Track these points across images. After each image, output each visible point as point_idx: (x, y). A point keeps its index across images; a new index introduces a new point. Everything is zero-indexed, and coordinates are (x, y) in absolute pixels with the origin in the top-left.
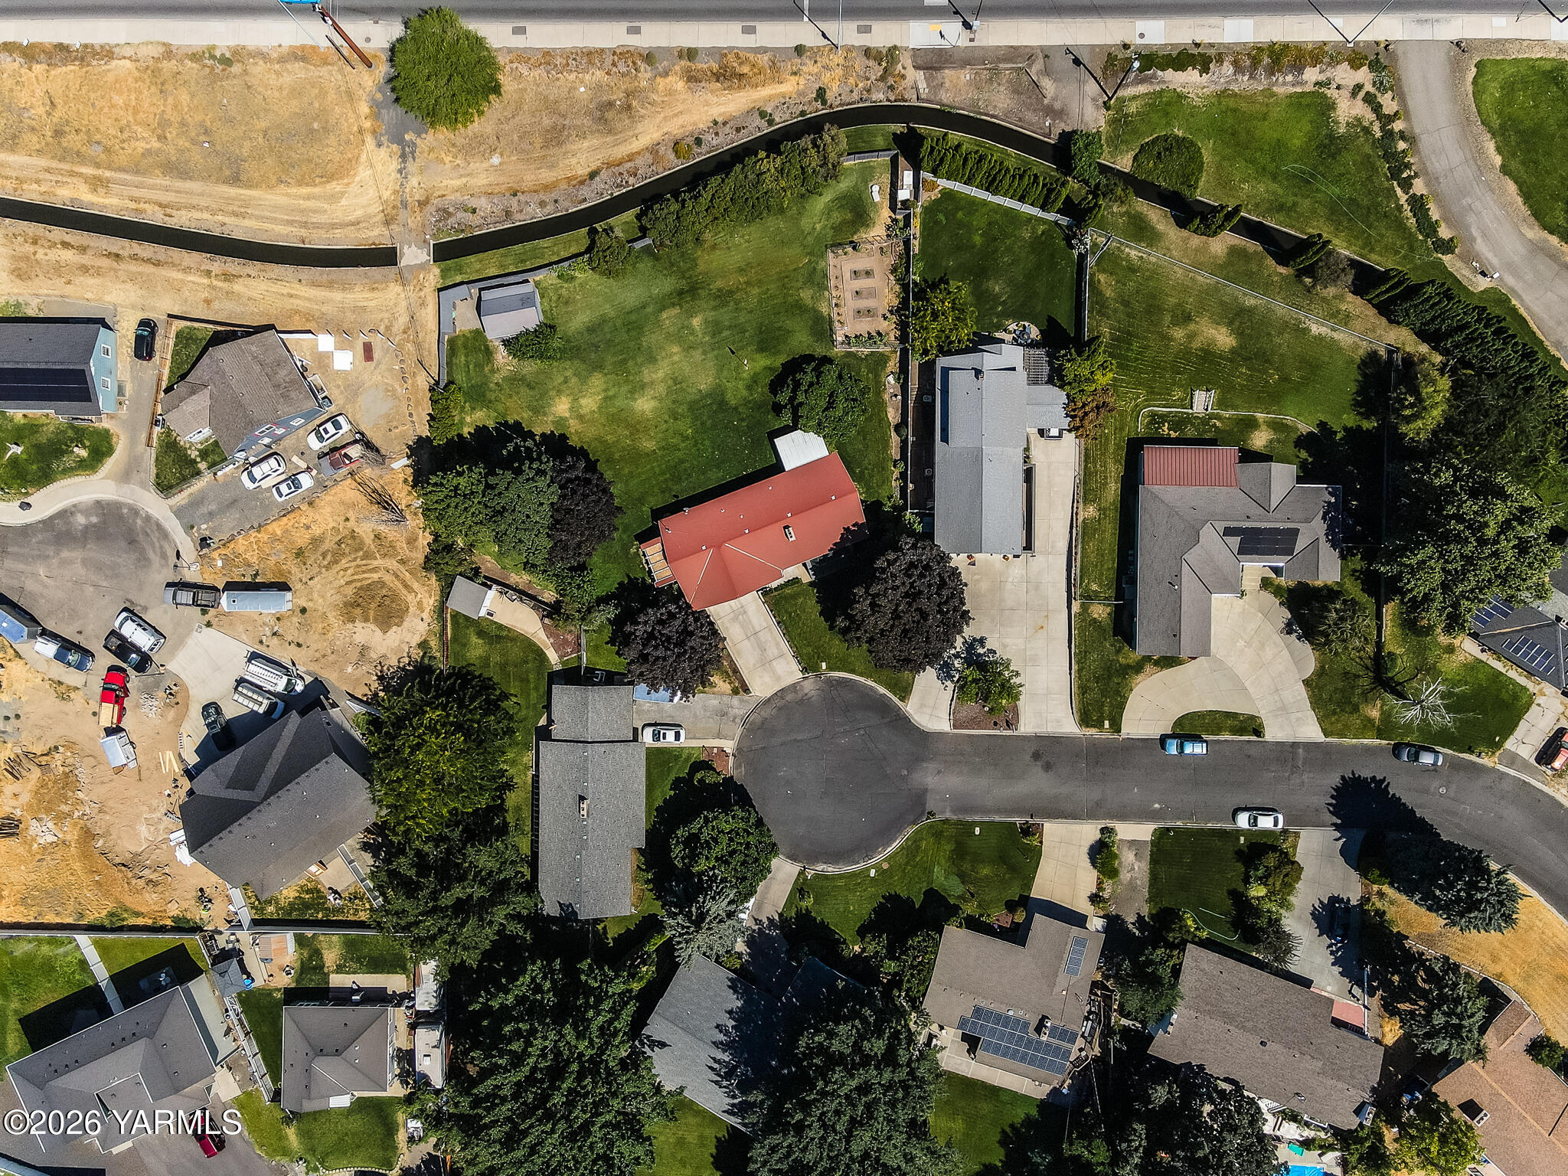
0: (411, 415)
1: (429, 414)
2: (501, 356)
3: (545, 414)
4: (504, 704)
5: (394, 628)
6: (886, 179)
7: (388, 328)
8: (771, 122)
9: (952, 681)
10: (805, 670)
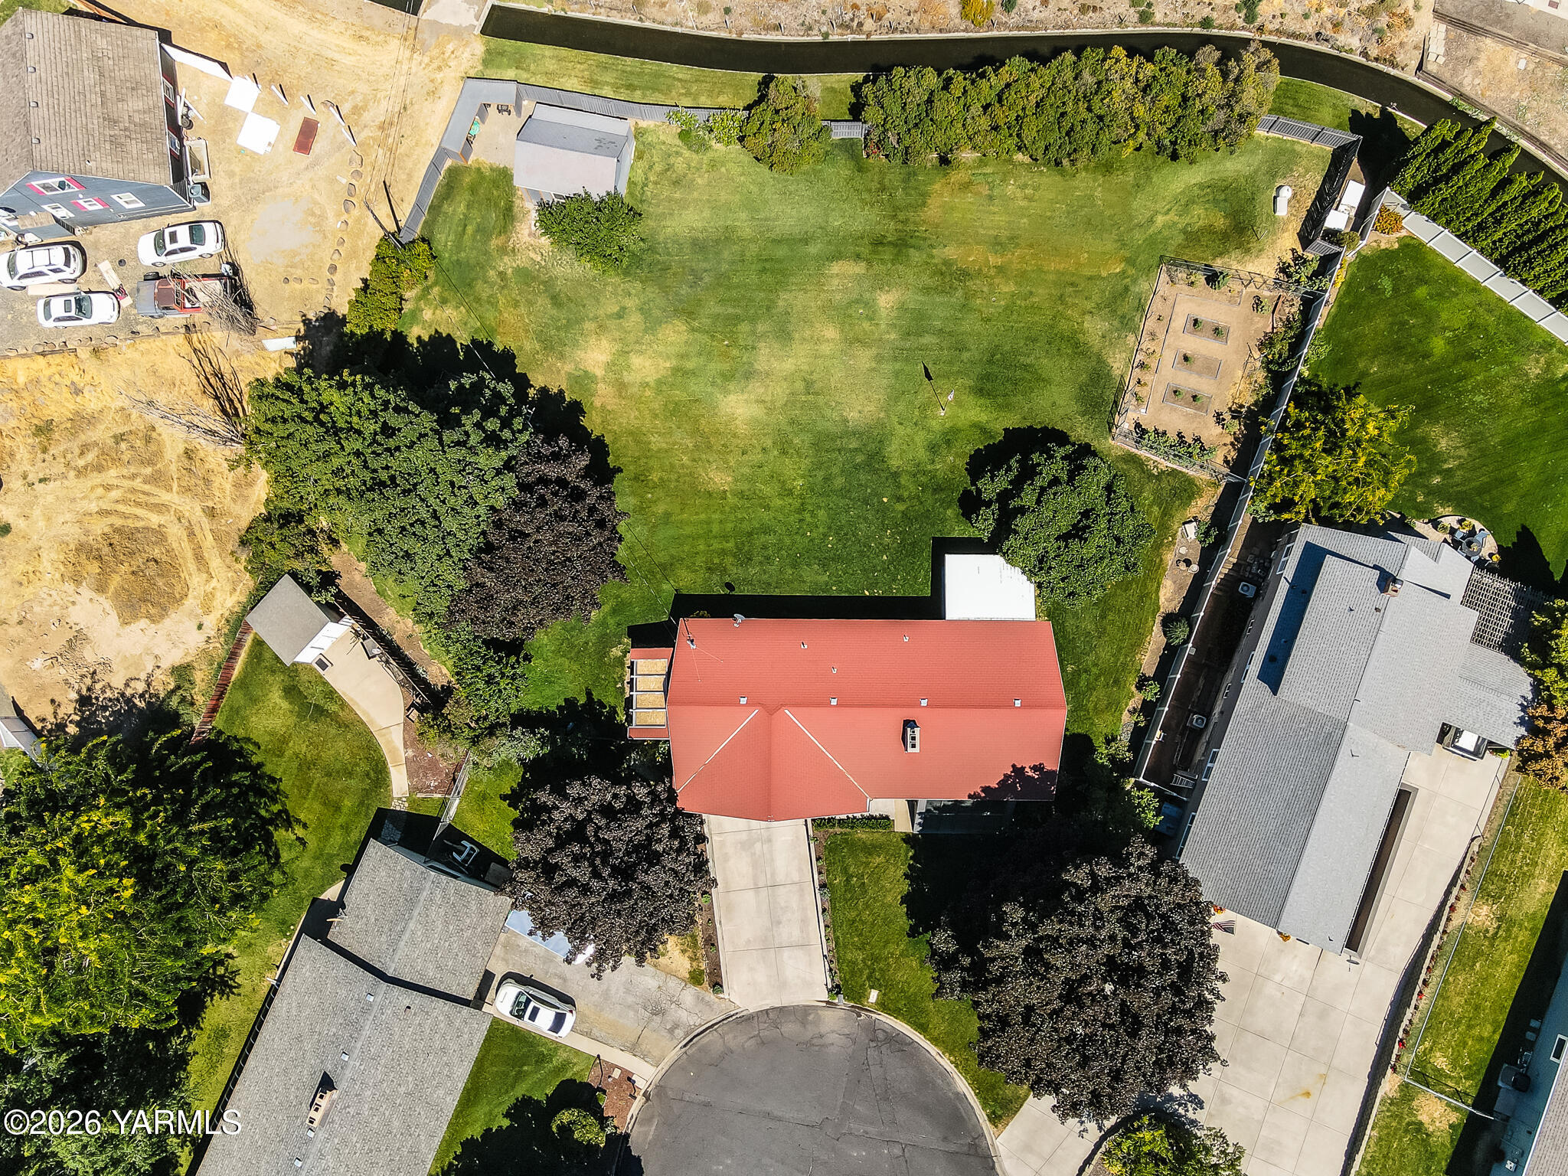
0: (333, 269)
1: (365, 281)
2: (527, 231)
3: (561, 356)
4: (281, 835)
5: (143, 623)
6: (1313, 182)
7: (357, 110)
8: (1145, 18)
9: (1100, 1128)
10: (835, 990)
